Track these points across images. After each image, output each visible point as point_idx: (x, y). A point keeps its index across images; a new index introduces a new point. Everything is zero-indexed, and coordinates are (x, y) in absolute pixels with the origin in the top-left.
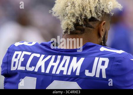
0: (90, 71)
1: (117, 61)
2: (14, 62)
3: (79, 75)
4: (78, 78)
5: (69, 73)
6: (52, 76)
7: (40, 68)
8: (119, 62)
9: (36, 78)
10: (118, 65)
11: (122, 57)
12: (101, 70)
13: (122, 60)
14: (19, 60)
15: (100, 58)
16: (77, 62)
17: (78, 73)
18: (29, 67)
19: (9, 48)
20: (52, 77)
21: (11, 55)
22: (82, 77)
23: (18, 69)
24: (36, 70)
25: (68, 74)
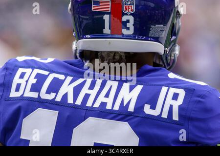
0: (153, 107)
1: (199, 96)
2: (18, 84)
3: (133, 111)
4: (131, 115)
5: (116, 107)
6: (87, 110)
7: (65, 96)
8: (202, 98)
9: (58, 112)
10: (199, 101)
11: (206, 91)
12: (171, 107)
13: (206, 95)
14: (27, 81)
15: (170, 88)
16: (130, 92)
17: (131, 108)
18: (46, 93)
19: (7, 63)
20: (85, 111)
21: (11, 73)
22: (138, 115)
23: (24, 96)
24: (59, 99)
25: (114, 109)
